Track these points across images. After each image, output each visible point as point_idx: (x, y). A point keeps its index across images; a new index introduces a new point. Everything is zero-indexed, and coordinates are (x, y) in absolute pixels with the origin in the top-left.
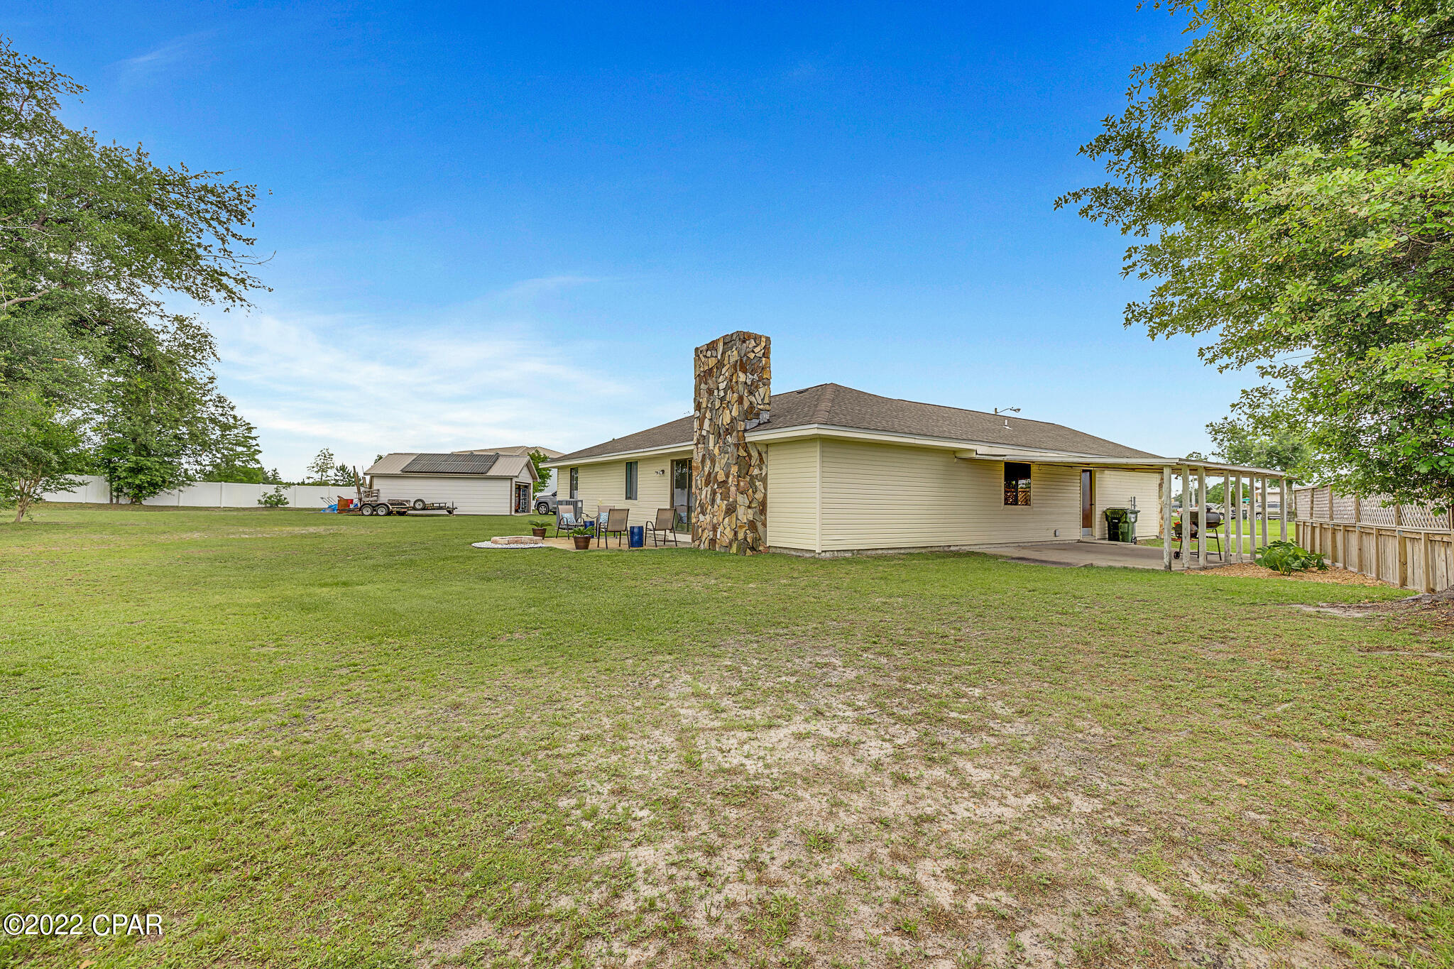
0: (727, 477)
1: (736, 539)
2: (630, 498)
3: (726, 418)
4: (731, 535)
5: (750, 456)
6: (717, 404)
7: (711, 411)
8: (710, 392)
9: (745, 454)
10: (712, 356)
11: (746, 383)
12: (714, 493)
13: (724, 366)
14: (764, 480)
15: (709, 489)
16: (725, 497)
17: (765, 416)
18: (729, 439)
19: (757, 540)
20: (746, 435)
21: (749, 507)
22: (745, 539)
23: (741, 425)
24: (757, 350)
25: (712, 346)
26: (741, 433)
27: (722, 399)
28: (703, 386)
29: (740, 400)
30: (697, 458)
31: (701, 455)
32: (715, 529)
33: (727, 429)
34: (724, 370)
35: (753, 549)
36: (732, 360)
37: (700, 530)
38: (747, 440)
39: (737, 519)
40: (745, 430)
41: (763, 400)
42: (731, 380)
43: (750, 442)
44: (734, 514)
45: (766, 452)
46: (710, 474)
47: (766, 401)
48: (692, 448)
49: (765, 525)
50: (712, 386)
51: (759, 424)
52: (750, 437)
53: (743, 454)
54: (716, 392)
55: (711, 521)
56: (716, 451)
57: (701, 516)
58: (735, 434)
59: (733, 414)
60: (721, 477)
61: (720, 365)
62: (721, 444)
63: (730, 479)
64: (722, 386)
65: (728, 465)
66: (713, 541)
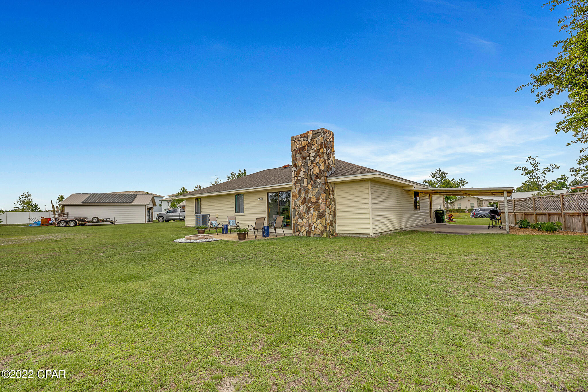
0: (318, 199)
1: (326, 230)
2: (237, 212)
3: (316, 170)
4: (322, 229)
5: (329, 189)
6: (309, 164)
7: (304, 167)
8: (304, 158)
9: (328, 188)
10: (304, 140)
11: (326, 153)
12: (308, 208)
13: (313, 145)
14: (334, 201)
15: (305, 206)
16: (317, 209)
17: (333, 170)
18: (318, 181)
19: (333, 230)
20: (328, 179)
21: (330, 214)
22: (329, 230)
23: (326, 174)
24: (330, 138)
25: (305, 136)
26: (326, 178)
27: (312, 162)
28: (298, 155)
29: (325, 162)
30: (295, 191)
31: (298, 189)
32: (310, 226)
33: (317, 176)
34: (313, 147)
35: (332, 235)
36: (318, 142)
37: (299, 227)
38: (328, 181)
39: (326, 220)
40: (327, 177)
41: (333, 162)
42: (318, 152)
43: (329, 182)
44: (324, 218)
45: (335, 187)
46: (305, 198)
47: (334, 163)
48: (291, 186)
49: (335, 223)
50: (304, 155)
51: (332, 174)
52: (330, 180)
53: (327, 188)
54: (308, 158)
55: (308, 221)
56: (309, 187)
57: (299, 220)
58: (322, 178)
59: (321, 168)
60: (314, 199)
61: (310, 145)
62: (313, 183)
63: (320, 201)
64: (312, 155)
65: (318, 194)
66: (309, 232)
